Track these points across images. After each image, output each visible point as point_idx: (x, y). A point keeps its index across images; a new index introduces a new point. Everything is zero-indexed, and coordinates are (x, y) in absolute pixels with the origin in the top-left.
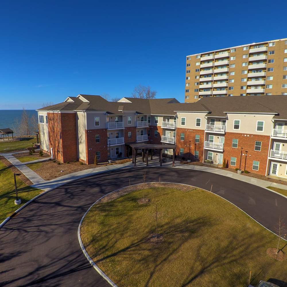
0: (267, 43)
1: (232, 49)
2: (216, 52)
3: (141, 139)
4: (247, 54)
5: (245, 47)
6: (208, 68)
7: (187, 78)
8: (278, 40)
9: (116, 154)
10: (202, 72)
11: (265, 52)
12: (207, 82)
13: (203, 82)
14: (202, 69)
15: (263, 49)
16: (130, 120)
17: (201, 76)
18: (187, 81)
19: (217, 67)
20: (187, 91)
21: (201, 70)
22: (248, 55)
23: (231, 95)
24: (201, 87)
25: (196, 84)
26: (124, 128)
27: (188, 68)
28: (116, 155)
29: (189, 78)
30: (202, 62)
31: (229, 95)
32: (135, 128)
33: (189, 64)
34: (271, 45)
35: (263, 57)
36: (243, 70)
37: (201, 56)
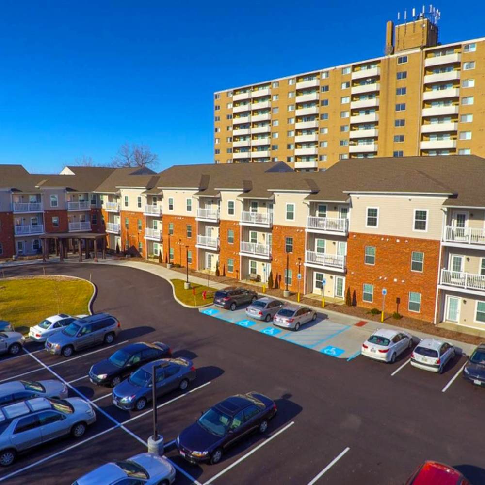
0: (318, 74)
1: (274, 82)
2: (254, 87)
3: (77, 228)
4: (293, 92)
5: (291, 79)
6: (244, 114)
7: (216, 130)
8: (333, 68)
9: (34, 248)
10: (237, 120)
11: (316, 88)
12: (244, 137)
13: (239, 137)
14: (236, 114)
15: (313, 83)
16: (55, 199)
17: (235, 127)
18: (216, 135)
19: (256, 111)
20: (217, 152)
21: (234, 117)
22: (295, 93)
23: (276, 160)
24: (235, 144)
25: (229, 139)
26: (43, 212)
27: (217, 113)
28: (33, 250)
29: (219, 130)
30: (236, 103)
31: (273, 159)
32: (66, 211)
33: (219, 107)
34: (324, 76)
35: (313, 96)
36: (289, 117)
37: (234, 93)
